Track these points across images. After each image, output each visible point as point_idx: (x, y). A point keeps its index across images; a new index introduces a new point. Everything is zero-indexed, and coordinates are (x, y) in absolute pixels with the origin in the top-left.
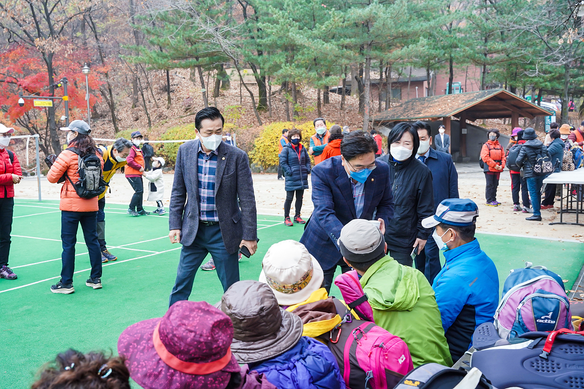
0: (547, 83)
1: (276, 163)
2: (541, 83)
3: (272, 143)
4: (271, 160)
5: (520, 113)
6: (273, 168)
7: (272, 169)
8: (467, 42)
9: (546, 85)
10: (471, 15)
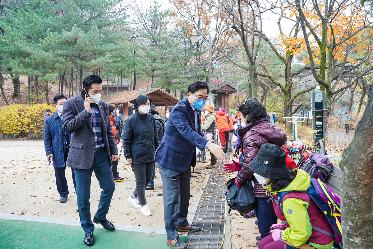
0: (184, 88)
1: (10, 132)
2: (181, 88)
3: (7, 118)
4: (7, 130)
5: (170, 103)
6: (10, 136)
7: (8, 136)
8: (142, 62)
9: (184, 89)
10: (144, 47)
